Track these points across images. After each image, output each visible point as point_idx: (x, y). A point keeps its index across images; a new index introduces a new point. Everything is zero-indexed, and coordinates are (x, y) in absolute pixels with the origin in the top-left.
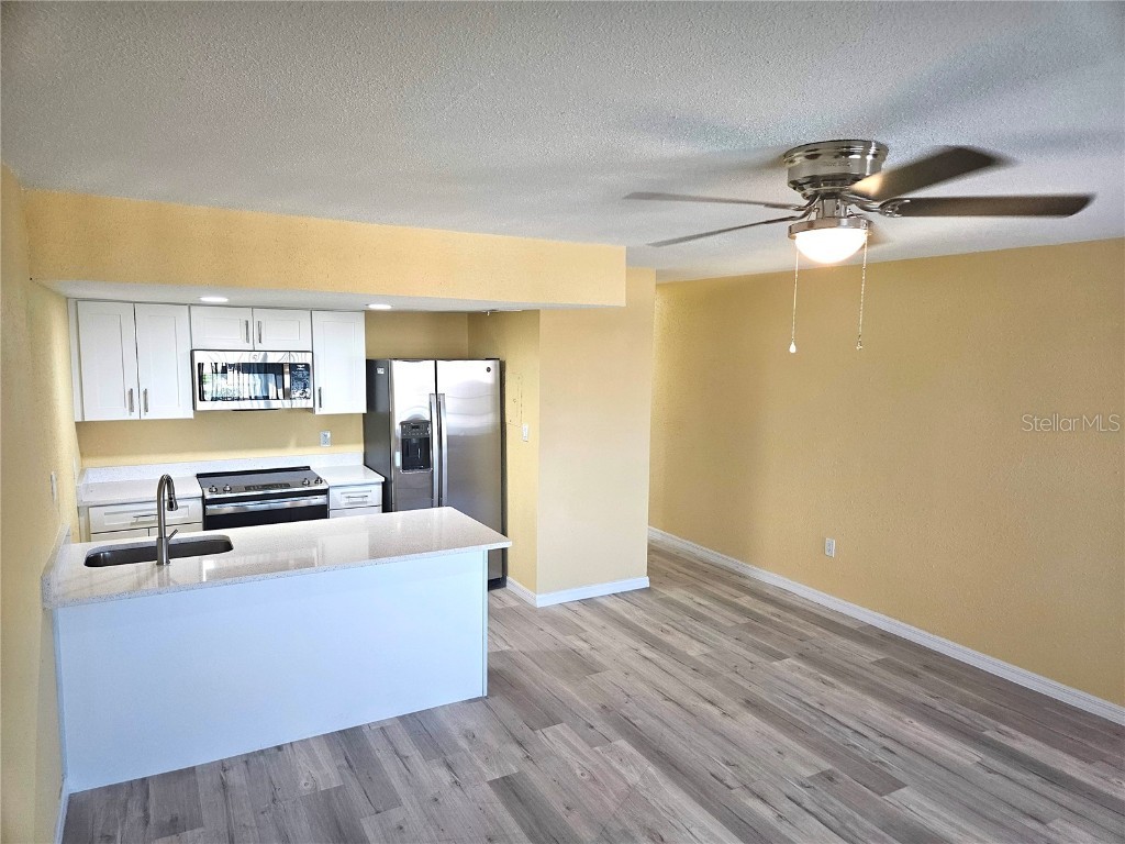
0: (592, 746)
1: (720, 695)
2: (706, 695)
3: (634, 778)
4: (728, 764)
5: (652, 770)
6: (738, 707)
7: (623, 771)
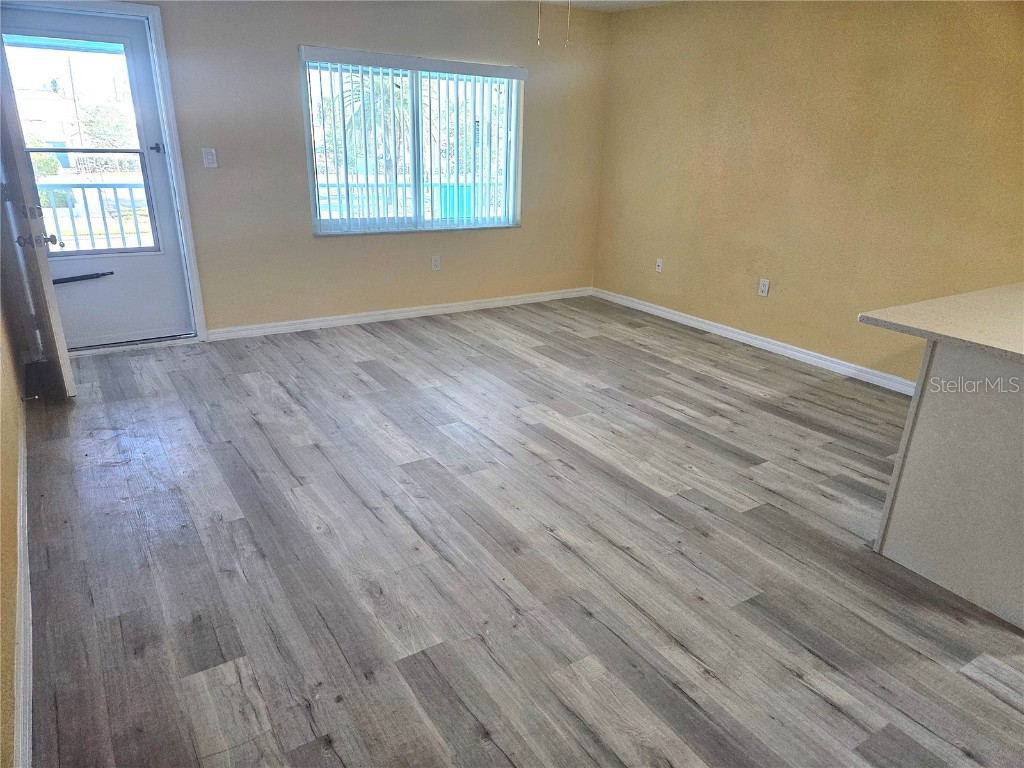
0: (695, 490)
1: (552, 560)
2: (574, 559)
3: (644, 466)
4: (558, 478)
5: (630, 472)
6: (533, 540)
7: (657, 471)
